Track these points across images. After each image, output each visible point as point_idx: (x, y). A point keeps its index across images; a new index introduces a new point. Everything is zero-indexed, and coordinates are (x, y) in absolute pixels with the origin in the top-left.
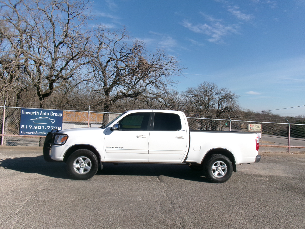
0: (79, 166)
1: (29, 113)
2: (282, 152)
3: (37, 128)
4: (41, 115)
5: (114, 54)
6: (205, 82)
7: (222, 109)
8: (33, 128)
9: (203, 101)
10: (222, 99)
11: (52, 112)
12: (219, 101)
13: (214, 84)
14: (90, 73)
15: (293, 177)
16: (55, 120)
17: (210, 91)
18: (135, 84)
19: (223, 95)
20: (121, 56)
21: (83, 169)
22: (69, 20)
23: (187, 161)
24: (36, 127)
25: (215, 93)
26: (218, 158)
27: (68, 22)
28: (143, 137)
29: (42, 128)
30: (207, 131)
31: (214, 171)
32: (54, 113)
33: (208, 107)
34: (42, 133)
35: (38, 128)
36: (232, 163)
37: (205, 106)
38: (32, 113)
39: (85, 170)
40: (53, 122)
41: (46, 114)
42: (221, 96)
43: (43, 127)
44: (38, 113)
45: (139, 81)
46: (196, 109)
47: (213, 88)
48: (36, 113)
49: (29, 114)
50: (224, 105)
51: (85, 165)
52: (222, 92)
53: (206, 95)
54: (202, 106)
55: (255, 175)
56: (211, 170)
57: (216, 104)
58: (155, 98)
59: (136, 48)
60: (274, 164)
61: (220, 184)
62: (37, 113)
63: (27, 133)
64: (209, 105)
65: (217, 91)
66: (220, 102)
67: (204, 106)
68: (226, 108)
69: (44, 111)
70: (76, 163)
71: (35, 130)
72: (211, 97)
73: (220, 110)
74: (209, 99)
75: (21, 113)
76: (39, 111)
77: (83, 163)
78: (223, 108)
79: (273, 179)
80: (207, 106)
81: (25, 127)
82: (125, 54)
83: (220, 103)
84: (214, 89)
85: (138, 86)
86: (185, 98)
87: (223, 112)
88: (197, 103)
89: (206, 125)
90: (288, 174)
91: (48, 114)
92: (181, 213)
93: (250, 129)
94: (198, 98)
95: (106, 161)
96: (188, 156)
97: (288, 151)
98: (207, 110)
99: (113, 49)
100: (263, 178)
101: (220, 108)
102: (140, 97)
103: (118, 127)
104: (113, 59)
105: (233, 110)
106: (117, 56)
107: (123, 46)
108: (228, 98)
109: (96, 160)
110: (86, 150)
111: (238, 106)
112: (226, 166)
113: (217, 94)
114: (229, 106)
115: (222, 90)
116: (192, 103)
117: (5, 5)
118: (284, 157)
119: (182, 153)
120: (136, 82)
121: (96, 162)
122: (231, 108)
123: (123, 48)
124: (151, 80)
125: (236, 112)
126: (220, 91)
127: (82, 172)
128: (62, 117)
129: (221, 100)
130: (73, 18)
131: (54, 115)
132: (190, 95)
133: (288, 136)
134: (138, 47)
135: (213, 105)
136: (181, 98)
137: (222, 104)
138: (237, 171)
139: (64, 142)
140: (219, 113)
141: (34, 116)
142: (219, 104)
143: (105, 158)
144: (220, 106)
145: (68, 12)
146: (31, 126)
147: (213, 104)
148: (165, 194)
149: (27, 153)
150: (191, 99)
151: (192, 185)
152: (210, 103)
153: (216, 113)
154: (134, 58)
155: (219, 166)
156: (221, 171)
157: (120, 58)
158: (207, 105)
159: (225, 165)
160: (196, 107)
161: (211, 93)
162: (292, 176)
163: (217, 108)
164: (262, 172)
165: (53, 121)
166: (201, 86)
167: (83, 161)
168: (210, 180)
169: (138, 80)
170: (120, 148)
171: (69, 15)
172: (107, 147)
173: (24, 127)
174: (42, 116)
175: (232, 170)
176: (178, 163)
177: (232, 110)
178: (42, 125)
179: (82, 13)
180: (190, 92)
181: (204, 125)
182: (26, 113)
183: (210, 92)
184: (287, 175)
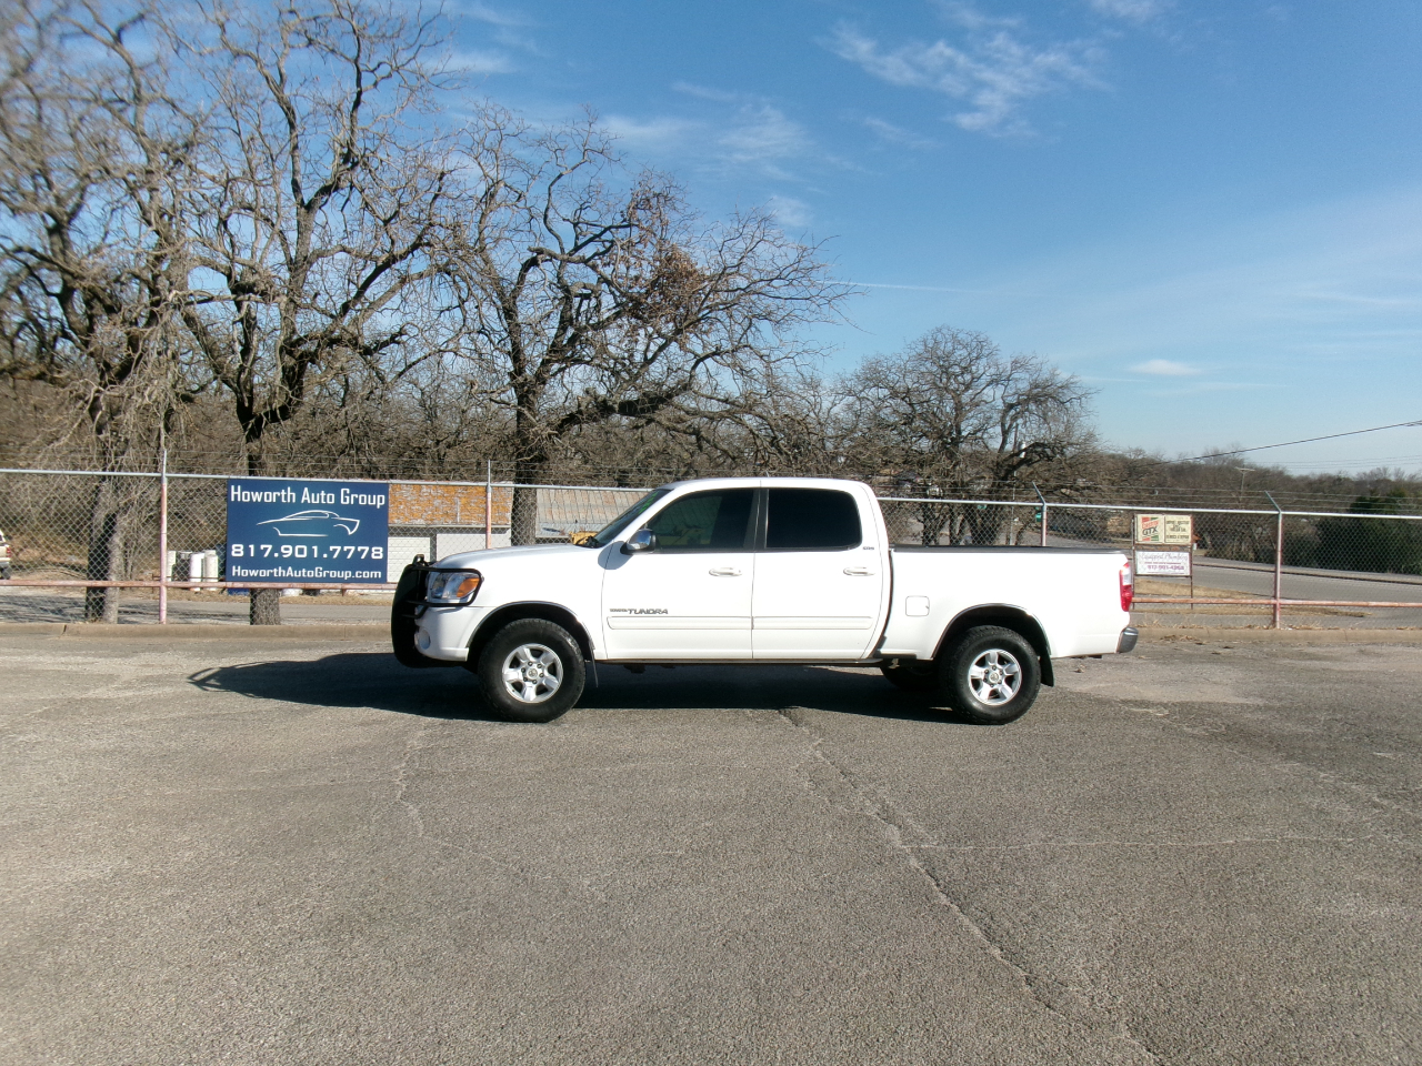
0: (521, 678)
1: (257, 497)
2: (1250, 627)
3: (290, 552)
4: (306, 501)
5: (550, 230)
6: (939, 330)
7: (1021, 451)
8: (276, 555)
9: (931, 417)
10: (1019, 404)
11: (345, 492)
12: (1003, 417)
13: (981, 338)
14: (442, 311)
15: (1261, 704)
16: (358, 521)
17: (965, 370)
18: (648, 362)
19: (1024, 386)
20: (577, 238)
21: (535, 686)
22: (359, 94)
23: (884, 650)
24: (287, 551)
25: (985, 379)
26: (988, 638)
27: (357, 103)
28: (731, 574)
29: (311, 552)
30: (954, 545)
31: (977, 684)
32: (352, 496)
33: (955, 442)
34: (311, 574)
35: (297, 555)
36: (1039, 658)
37: (941, 437)
38: (271, 497)
39: (541, 690)
40: (351, 530)
41: (325, 500)
42: (1014, 390)
43: (315, 548)
44: (291, 496)
45: (661, 348)
46: (904, 453)
47: (977, 358)
48: (286, 496)
49: (259, 500)
50: (1028, 432)
51: (540, 671)
52: (1016, 376)
53: (946, 389)
54: (927, 436)
55: (1125, 702)
56: (966, 681)
57: (991, 431)
58: (731, 414)
59: (643, 203)
60: (1209, 666)
61: (1000, 727)
62: (289, 494)
63: (254, 573)
64: (959, 432)
65: (993, 371)
66: (1008, 419)
67: (939, 438)
68: (1036, 445)
69: (315, 488)
70: (511, 667)
71: (285, 563)
72: (965, 398)
73: (1012, 456)
74: (959, 407)
75: (228, 495)
76: (298, 488)
77: (535, 666)
78: (1024, 446)
79: (1186, 711)
80: (952, 439)
81: (247, 550)
82: (597, 231)
83: (1011, 426)
84: (983, 361)
85: (656, 370)
86: (850, 407)
87: (1022, 462)
88: (905, 424)
89: (948, 522)
90: (1247, 695)
91: (331, 497)
92: (875, 793)
93: (1140, 538)
94: (911, 405)
95: (610, 657)
96: (886, 635)
97: (1274, 621)
98: (951, 456)
99: (547, 209)
100: (1150, 711)
101: (1009, 447)
102: (664, 414)
103: (651, 542)
104: (550, 255)
105: (1070, 451)
106: (563, 240)
107: (585, 197)
108: (1042, 399)
109: (578, 656)
110: (543, 621)
111: (1090, 436)
112: (1017, 667)
113: (994, 382)
114: (1050, 438)
115: (1016, 365)
116: (882, 425)
117: (78, 30)
118: (1257, 643)
119: (867, 626)
120: (650, 355)
121: (577, 660)
122: (1058, 446)
123: (587, 205)
124: (712, 339)
125: (1081, 461)
126: (1009, 368)
127: (531, 695)
128: (385, 508)
129: (1012, 412)
130: (375, 84)
131: (356, 500)
132: (872, 393)
133: (1272, 561)
134: (654, 202)
135: (979, 434)
136: (835, 407)
137: (1017, 425)
138: (1055, 683)
139: (467, 597)
140: (1006, 472)
141: (279, 508)
142: (1007, 426)
143: (607, 647)
144: (1011, 438)
145: (356, 61)
146: (270, 547)
147: (979, 430)
148: (818, 754)
149: (276, 650)
150: (878, 409)
151: (902, 731)
152: (963, 426)
153: (993, 470)
154: (640, 247)
155: (994, 668)
156: (1000, 683)
157: (577, 248)
158: (950, 433)
159: (1013, 663)
160: (902, 445)
161: (968, 377)
162: (1260, 702)
163: (998, 446)
164: (1152, 694)
165: (352, 525)
166: (920, 349)
167: (532, 659)
168: (965, 715)
169: (660, 341)
170: (655, 612)
171: (359, 72)
172: (612, 610)
173: (241, 550)
174: (307, 506)
175: (1039, 679)
176: (854, 660)
177: (1062, 454)
178: (309, 542)
179: (413, 62)
180: (873, 377)
181: (941, 527)
182: (246, 495)
183: (963, 373)
184: (1241, 700)
